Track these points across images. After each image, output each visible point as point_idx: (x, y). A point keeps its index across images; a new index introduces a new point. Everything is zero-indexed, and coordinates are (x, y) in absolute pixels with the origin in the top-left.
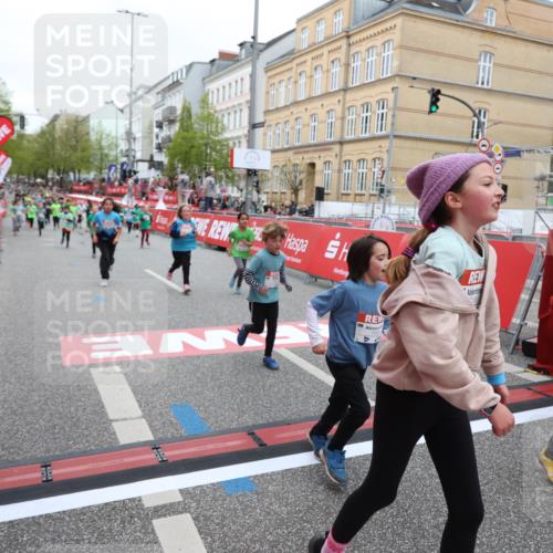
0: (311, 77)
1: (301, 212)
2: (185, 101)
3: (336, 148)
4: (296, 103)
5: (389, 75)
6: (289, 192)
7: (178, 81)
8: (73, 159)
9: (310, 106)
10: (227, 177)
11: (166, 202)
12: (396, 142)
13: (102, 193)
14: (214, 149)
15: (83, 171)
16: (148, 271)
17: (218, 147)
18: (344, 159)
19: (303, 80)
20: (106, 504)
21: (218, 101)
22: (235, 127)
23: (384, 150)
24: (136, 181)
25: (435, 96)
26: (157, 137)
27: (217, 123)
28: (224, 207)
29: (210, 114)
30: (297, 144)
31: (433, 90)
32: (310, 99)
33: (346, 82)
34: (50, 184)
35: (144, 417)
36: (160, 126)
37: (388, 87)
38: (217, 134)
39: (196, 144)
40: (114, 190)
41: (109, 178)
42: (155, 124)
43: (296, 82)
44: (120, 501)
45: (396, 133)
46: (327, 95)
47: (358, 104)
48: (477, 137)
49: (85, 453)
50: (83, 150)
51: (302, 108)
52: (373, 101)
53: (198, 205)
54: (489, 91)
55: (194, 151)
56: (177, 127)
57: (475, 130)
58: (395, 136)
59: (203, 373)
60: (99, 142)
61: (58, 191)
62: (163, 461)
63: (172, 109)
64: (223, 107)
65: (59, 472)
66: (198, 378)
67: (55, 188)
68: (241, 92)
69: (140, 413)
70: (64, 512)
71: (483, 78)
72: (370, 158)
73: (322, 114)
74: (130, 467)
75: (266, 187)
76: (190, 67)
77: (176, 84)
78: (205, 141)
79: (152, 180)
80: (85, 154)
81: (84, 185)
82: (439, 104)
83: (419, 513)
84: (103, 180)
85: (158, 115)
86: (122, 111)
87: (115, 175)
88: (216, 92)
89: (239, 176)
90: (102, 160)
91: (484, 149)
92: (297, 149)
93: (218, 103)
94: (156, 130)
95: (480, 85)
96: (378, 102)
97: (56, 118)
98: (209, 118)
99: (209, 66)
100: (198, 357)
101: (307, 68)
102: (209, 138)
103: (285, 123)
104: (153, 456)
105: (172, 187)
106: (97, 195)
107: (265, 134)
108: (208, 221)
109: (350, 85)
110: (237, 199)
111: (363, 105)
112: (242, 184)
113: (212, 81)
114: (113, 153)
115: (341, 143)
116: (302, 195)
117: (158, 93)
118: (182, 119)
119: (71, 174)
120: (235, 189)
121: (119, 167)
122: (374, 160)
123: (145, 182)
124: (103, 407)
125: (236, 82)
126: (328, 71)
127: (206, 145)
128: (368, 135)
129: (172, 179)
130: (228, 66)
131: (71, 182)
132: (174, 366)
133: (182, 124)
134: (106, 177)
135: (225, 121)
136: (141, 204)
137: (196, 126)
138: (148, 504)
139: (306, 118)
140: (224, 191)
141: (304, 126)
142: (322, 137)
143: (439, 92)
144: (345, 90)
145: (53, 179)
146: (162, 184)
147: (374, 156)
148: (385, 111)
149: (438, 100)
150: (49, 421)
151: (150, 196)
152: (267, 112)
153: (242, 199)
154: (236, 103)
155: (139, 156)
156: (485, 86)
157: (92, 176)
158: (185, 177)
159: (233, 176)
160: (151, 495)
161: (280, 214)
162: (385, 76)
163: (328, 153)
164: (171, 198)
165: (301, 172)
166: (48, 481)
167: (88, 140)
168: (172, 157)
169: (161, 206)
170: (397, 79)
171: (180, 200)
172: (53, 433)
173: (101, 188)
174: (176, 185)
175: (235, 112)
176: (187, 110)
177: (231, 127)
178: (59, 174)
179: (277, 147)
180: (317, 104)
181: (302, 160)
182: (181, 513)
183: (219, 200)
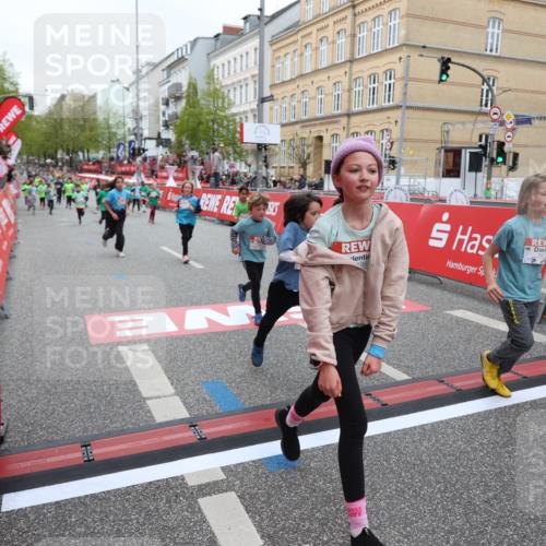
0: (317, 48)
1: (310, 186)
2: (191, 78)
3: (344, 120)
4: (302, 76)
5: (396, 44)
6: (297, 166)
7: (183, 57)
8: (82, 138)
9: (316, 79)
10: (235, 152)
11: (176, 179)
12: (409, 113)
13: (111, 172)
14: (221, 125)
15: (91, 151)
16: (165, 249)
17: (225, 123)
18: (352, 131)
19: (308, 53)
20: (150, 483)
21: (223, 76)
22: (242, 102)
23: (393, 121)
24: (145, 159)
25: (445, 65)
26: (164, 114)
27: (223, 99)
28: (234, 183)
29: (216, 89)
30: (304, 118)
31: (443, 58)
32: (316, 72)
33: (352, 53)
34: (60, 164)
35: (177, 394)
36: (167, 103)
37: (395, 57)
38: (224, 109)
39: (203, 120)
40: (123, 169)
41: (118, 157)
42: (161, 101)
43: (302, 55)
44: (163, 480)
45: (408, 104)
46: (334, 66)
47: (365, 75)
48: (486, 105)
49: (122, 432)
50: (91, 130)
51: (308, 81)
52: (380, 72)
53: (208, 182)
54: (498, 58)
55: (202, 127)
56: (183, 103)
57: (484, 98)
58: (408, 108)
59: (231, 349)
60: (107, 121)
61: (68, 171)
62: (201, 439)
63: (178, 86)
64: (229, 82)
65: (99, 452)
66: (227, 354)
67: (65, 168)
68: (247, 66)
69: (173, 391)
70: (109, 492)
71: (492, 44)
72: (377, 129)
73: (328, 86)
74: (169, 446)
75: (275, 162)
76: (194, 43)
77: (181, 60)
78: (212, 117)
79: (160, 157)
80: (93, 133)
81: (94, 164)
82: (449, 72)
83: (467, 488)
84: (112, 159)
85: (164, 92)
86: (128, 89)
87: (123, 153)
88: (221, 67)
89: (247, 151)
90: (110, 139)
91: (495, 117)
92: (304, 123)
93: (224, 79)
94: (163, 107)
95: (488, 52)
96: (385, 72)
97: (63, 97)
98: (216, 94)
99: (213, 41)
100: (225, 333)
101: (313, 40)
102: (215, 113)
103: (292, 96)
104: (191, 433)
105: (181, 164)
106: (107, 174)
107: (271, 109)
108: (219, 197)
109: (357, 57)
110: (245, 175)
111: (370, 76)
112: (250, 159)
113: (217, 55)
114: (121, 132)
115: (349, 115)
116: (310, 169)
117: (163, 70)
118: (188, 96)
119: (80, 154)
120: (243, 165)
121: (127, 145)
122: (382, 131)
123: (154, 159)
124: (135, 385)
125: (242, 56)
126: (334, 42)
127: (213, 121)
128: (375, 106)
129: (180, 156)
130: (234, 40)
131: (80, 161)
132: (201, 343)
133: (188, 102)
134: (115, 155)
135: (232, 97)
136: (151, 182)
137: (202, 102)
138: (191, 482)
139: (312, 91)
140: (232, 166)
141: (310, 99)
142: (329, 110)
143: (449, 60)
144: (352, 61)
145: (62, 159)
146: (171, 162)
147: (383, 127)
148: (393, 81)
149: (448, 68)
150: (83, 400)
151: (159, 174)
152: (273, 86)
153: (251, 174)
154: (241, 78)
155: (146, 133)
156: (494, 53)
157: (100, 155)
158: (195, 153)
159: (241, 152)
160: (193, 474)
161: (289, 188)
162: (392, 46)
163: (335, 126)
164: (180, 175)
165: (309, 146)
166: (89, 461)
167: (95, 120)
168: (179, 134)
169: (171, 183)
170: (405, 48)
171: (190, 177)
172: (90, 412)
173: (110, 166)
174: (186, 162)
175: (241, 87)
176: (193, 86)
177: (238, 102)
178: (68, 154)
179: (284, 122)
180: (323, 76)
181: (309, 134)
182: (226, 491)
183: (228, 176)
